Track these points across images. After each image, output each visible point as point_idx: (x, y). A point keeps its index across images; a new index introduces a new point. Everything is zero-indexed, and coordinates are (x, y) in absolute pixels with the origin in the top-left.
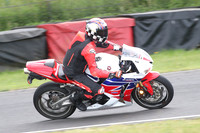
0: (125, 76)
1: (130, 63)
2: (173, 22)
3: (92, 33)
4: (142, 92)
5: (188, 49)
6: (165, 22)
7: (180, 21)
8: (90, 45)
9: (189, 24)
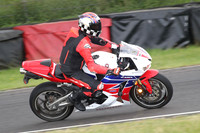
0: (123, 74)
1: (128, 60)
2: (150, 22)
3: (86, 28)
4: (140, 91)
5: (164, 49)
6: (142, 21)
7: (156, 20)
8: (84, 40)
9: (165, 24)
